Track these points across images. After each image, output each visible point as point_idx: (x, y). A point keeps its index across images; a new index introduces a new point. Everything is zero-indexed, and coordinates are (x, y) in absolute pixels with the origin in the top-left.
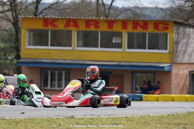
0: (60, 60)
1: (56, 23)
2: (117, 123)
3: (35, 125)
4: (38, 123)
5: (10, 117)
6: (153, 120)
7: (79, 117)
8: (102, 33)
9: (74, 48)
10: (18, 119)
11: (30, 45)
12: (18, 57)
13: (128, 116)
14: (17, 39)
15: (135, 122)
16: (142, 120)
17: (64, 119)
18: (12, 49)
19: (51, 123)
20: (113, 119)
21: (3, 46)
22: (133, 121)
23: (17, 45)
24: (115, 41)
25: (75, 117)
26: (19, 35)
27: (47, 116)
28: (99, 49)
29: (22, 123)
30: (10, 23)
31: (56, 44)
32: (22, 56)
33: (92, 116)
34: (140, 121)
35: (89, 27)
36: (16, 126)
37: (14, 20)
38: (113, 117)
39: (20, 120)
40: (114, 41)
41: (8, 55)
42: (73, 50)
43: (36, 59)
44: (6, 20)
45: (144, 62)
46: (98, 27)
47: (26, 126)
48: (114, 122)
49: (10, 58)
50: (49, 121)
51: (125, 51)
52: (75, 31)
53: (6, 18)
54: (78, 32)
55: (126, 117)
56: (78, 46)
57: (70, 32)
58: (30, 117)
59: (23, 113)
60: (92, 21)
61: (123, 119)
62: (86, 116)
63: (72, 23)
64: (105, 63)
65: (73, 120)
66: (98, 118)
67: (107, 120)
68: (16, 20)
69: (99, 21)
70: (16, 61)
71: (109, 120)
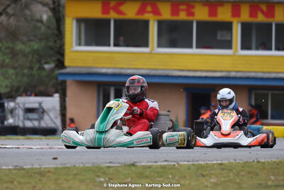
0: (129, 69)
1: (123, 8)
2: (204, 173)
3: (70, 177)
4: (76, 175)
5: (32, 165)
6: (264, 169)
7: (143, 164)
8: (199, 23)
9: (153, 49)
10: (46, 168)
11: (80, 45)
12: (61, 64)
13: (224, 162)
14: (60, 34)
15: (234, 171)
16: (247, 169)
17: (119, 169)
18: (51, 52)
19: (98, 174)
20: (200, 167)
21: (36, 47)
22: (231, 170)
23: (58, 46)
24: (221, 36)
25: (138, 164)
26: (62, 28)
27: (93, 163)
28: (194, 50)
29: (51, 175)
30: (46, 9)
31: (122, 43)
32: (67, 63)
33: (166, 163)
34: (242, 171)
35: (178, 14)
36: (40, 180)
37: (54, 2)
38: (201, 165)
39: (46, 170)
40: (219, 37)
41: (43, 61)
42: (150, 53)
43: (90, 67)
44: (41, 3)
45: (268, 72)
46: (192, 14)
47: (56, 180)
48: (200, 172)
49: (47, 66)
50: (94, 171)
51: (237, 54)
52: (154, 20)
54: (160, 23)
55: (221, 164)
56: (159, 46)
57: (146, 23)
58: (65, 164)
59: (55, 159)
60: (183, 4)
61: (215, 167)
62: (156, 162)
63: (149, 9)
64: (204, 74)
65: (134, 169)
66: (174, 165)
67: (189, 169)
68: (57, 4)
69: (194, 4)
70: (57, 72)
71: (192, 168)
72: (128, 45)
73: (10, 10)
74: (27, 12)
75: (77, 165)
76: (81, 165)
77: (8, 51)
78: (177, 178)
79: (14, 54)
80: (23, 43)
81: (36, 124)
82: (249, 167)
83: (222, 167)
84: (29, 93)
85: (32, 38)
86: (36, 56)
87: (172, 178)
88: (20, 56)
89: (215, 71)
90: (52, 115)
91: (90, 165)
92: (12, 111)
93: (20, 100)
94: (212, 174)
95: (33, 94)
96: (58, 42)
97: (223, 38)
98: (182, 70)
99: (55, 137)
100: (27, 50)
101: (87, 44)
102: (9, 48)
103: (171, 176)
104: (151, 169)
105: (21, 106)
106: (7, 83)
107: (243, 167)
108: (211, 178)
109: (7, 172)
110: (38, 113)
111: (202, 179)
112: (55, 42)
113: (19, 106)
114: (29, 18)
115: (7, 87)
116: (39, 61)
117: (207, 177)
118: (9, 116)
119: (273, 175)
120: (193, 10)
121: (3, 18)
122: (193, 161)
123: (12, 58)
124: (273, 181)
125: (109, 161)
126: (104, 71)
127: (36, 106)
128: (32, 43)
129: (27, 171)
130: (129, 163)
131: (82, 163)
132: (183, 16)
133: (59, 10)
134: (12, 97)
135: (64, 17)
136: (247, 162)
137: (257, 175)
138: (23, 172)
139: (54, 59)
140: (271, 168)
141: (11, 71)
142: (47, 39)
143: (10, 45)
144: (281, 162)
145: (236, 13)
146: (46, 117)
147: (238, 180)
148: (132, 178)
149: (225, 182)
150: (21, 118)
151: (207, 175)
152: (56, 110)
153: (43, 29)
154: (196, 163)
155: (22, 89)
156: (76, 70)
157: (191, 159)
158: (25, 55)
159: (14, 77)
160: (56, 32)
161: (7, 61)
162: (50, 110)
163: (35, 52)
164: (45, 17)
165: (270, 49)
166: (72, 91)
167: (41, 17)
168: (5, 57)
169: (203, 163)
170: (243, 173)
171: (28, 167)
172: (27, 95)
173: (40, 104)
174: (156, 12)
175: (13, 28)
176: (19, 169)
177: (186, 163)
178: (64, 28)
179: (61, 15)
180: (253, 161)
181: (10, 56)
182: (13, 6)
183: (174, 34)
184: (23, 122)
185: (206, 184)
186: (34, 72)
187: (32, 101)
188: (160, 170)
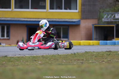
0: (3, 18)
6: (61, 58)
9: (13, 9)
15: (48, 59)
16: (53, 58)
20: (34, 57)
24: (41, 4)
25: (8, 56)
28: (30, 10)
33: (19, 56)
34: (52, 58)
40: (40, 4)
42: (12, 11)
45: (61, 19)
48: (34, 59)
51: (48, 11)
55: (43, 56)
56: (15, 8)
61: (40, 57)
62: (15, 55)
64: (34, 20)
65: (6, 58)
66: (23, 56)
67: (29, 58)
71: (31, 58)
78: (24, 61)
82: (54, 57)
83: (43, 57)
87: (23, 62)
94: (39, 60)
97: (42, 5)
98: (25, 18)
103: (22, 61)
104: (13, 58)
107: (52, 57)
108: (39, 62)
111: (35, 62)
117: (37, 61)
119: (65, 60)
124: (65, 62)
130: (4, 56)
136: (54, 55)
140: (64, 57)
144: (68, 55)
147: (50, 62)
148: (5, 62)
149: (45, 63)
151: (37, 60)
154: (32, 55)
157: (30, 54)
165: (62, 9)
169: (35, 55)
170: (52, 59)
177: (28, 56)
180: (56, 55)
183: (22, 3)
185: (37, 64)
188: (17, 58)
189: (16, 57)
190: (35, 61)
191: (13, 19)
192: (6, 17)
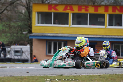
0: (60, 34)
1: (57, 8)
2: (92, 79)
3: (34, 81)
4: (37, 79)
5: (18, 75)
6: (118, 77)
7: (66, 75)
8: (90, 14)
9: (70, 25)
10: (24, 76)
11: (39, 23)
12: (30, 32)
13: (101, 74)
14: (30, 18)
15: (105, 78)
16: (111, 77)
17: (55, 77)
18: (26, 26)
20: (91, 76)
21: (19, 24)
22: (104, 78)
23: (29, 24)
24: (100, 20)
25: (64, 75)
26: (31, 16)
27: (44, 74)
28: (88, 26)
29: (26, 79)
30: (24, 8)
32: (33, 31)
33: (76, 75)
34: (109, 78)
35: (81, 11)
37: (27, 5)
38: (91, 75)
39: (24, 77)
40: (99, 21)
41: (23, 30)
42: (69, 27)
43: (43, 33)
44: (22, 5)
45: (120, 36)
48: (90, 78)
49: (24, 33)
51: (106, 28)
52: (71, 13)
53: (21, 4)
54: (73, 14)
56: (73, 24)
57: (68, 14)
58: (32, 75)
59: (28, 72)
60: (83, 6)
61: (97, 76)
62: (71, 74)
63: (69, 8)
64: (92, 36)
65: (62, 77)
66: (79, 76)
67: (86, 77)
68: (29, 6)
69: (88, 6)
70: (29, 35)
71: (87, 77)
72: (59, 24)
73: (8, 8)
74: (16, 9)
75: (37, 75)
76: (39, 75)
77: (7, 26)
78: (80, 81)
79: (10, 27)
80: (14, 22)
81: (19, 57)
82: (112, 76)
83: (100, 76)
84: (16, 44)
85: (18, 20)
86: (19, 28)
88: (12, 28)
89: (97, 35)
90: (26, 53)
91: (43, 75)
92: (9, 52)
93: (12, 47)
94: (96, 79)
95: (18, 45)
96: (29, 22)
97: (101, 21)
99: (28, 63)
100: (16, 25)
101: (42, 23)
102: (8, 24)
104: (69, 77)
105: (13, 49)
106: (7, 39)
107: (109, 76)
109: (7, 78)
110: (20, 53)
112: (28, 22)
113: (12, 50)
114: (17, 12)
115: (7, 41)
116: (21, 30)
118: (8, 54)
119: (122, 80)
120: (87, 9)
121: (5, 12)
122: (88, 74)
123: (9, 29)
125: (51, 73)
126: (49, 35)
127: (19, 49)
128: (18, 23)
129: (16, 78)
130: (60, 74)
131: (39, 74)
132: (83, 11)
133: (30, 8)
134: (9, 46)
135: (32, 11)
136: (111, 74)
137: (115, 80)
138: (14, 78)
139: (28, 29)
140: (122, 77)
141: (9, 35)
142: (24, 21)
143: (8, 23)
145: (106, 10)
146: (24, 54)
150: (13, 55)
151: (94, 80)
152: (28, 51)
153: (23, 16)
154: (89, 75)
155: (13, 42)
156: (37, 34)
157: (86, 73)
158: (15, 28)
159: (10, 37)
160: (28, 18)
161: (7, 30)
162: (25, 52)
163: (19, 26)
164: (23, 11)
165: (121, 26)
166: (35, 43)
167: (22, 11)
168: (6, 28)
169: (92, 75)
170: (109, 79)
171: (16, 76)
172: (16, 45)
173: (21, 49)
174: (72, 9)
175: (10, 16)
176: (12, 77)
177: (84, 75)
178: (32, 16)
179: (30, 10)
180: (114, 74)
181: (8, 28)
182: (10, 6)
183: (80, 19)
184: (14, 57)
186: (19, 35)
187: (18, 48)
189: (72, 76)
190: (92, 80)
191: (71, 35)
192: (63, 33)
